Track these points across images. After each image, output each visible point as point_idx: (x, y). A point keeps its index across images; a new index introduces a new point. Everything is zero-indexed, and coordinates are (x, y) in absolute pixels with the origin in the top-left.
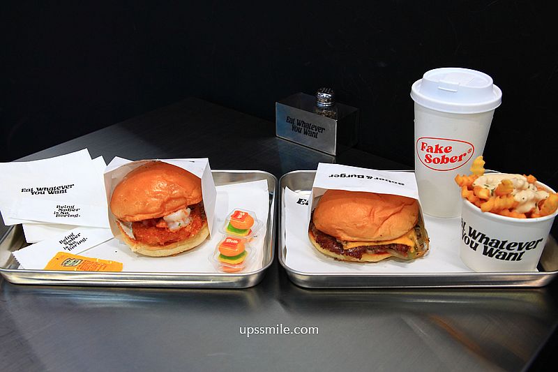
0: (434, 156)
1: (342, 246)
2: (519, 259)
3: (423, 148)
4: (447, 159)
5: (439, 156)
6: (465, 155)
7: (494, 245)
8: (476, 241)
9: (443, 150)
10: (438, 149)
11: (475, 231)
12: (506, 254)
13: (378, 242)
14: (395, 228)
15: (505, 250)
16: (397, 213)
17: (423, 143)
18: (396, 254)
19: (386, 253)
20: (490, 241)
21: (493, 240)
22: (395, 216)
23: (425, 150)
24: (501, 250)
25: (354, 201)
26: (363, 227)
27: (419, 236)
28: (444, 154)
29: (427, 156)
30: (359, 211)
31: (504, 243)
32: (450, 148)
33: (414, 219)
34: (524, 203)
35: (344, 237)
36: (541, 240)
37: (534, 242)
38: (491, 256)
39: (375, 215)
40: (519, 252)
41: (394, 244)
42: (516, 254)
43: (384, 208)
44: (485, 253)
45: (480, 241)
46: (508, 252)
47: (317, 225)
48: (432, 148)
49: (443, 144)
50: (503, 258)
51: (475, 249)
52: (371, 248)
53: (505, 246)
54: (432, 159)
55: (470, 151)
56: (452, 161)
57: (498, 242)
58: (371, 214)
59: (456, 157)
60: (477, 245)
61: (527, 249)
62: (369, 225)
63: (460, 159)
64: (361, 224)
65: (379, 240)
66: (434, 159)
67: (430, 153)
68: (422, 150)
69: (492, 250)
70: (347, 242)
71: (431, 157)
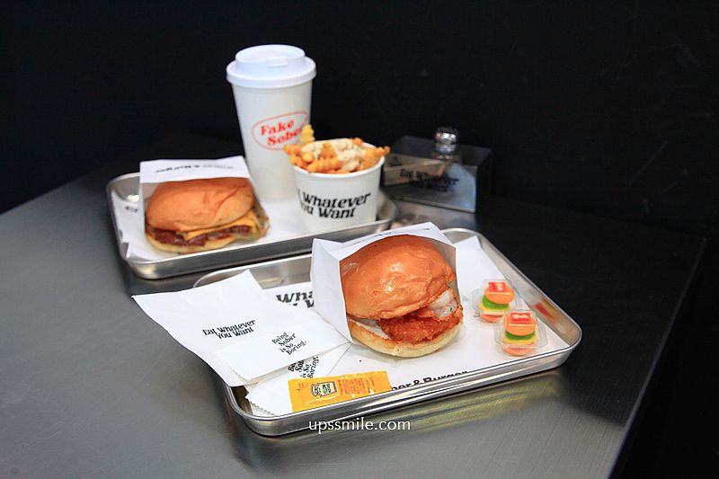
0: (278, 135)
1: (181, 237)
2: (352, 215)
3: (263, 131)
5: (283, 133)
8: (311, 205)
10: (281, 127)
11: (308, 196)
12: (339, 212)
13: (218, 226)
14: (233, 210)
15: (337, 208)
16: (231, 195)
17: (263, 128)
18: (238, 236)
19: (228, 236)
20: (322, 202)
21: (324, 200)
22: (230, 198)
23: (266, 133)
25: (187, 191)
26: (200, 214)
27: (258, 216)
28: (287, 130)
29: (270, 139)
30: (194, 200)
31: (335, 201)
32: (292, 122)
33: (250, 200)
34: (348, 162)
35: (184, 228)
36: (369, 195)
37: (362, 197)
38: (326, 216)
39: (210, 200)
40: (350, 208)
41: (235, 227)
42: (348, 211)
43: (219, 192)
44: (321, 215)
45: (314, 203)
46: (341, 210)
47: (153, 223)
48: (274, 129)
49: (285, 121)
50: (338, 217)
51: (312, 213)
52: (213, 234)
53: (336, 204)
54: (276, 139)
56: (295, 134)
57: (330, 201)
58: (206, 200)
60: (313, 209)
61: (357, 204)
62: (206, 211)
64: (198, 212)
65: (219, 224)
66: (279, 139)
67: (273, 135)
68: (263, 134)
69: (326, 210)
70: (187, 232)
71: (274, 137)
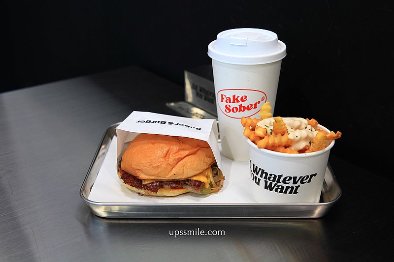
0: (233, 105)
2: (295, 192)
3: (222, 99)
4: (244, 107)
5: (237, 105)
6: (259, 102)
7: (272, 179)
8: (258, 177)
9: (239, 99)
10: (235, 99)
11: (257, 167)
12: (283, 187)
15: (282, 184)
16: (192, 154)
17: (222, 95)
18: (190, 189)
19: (182, 188)
20: (269, 176)
21: (271, 175)
22: (190, 157)
23: (224, 101)
24: (279, 184)
28: (241, 103)
29: (226, 106)
31: (280, 177)
32: (246, 97)
34: (298, 141)
35: (143, 176)
38: (271, 189)
39: (171, 156)
40: (294, 186)
42: (292, 188)
43: (180, 150)
44: (266, 187)
45: (261, 176)
46: (285, 186)
48: (230, 99)
49: (239, 94)
50: (281, 192)
51: (258, 184)
53: (281, 180)
54: (231, 108)
55: (263, 99)
56: (248, 109)
57: (275, 176)
59: (252, 105)
60: (259, 180)
61: (302, 182)
63: (255, 107)
64: (157, 165)
66: (233, 109)
67: (228, 104)
68: (222, 101)
69: (271, 183)
70: (145, 180)
71: (230, 107)
